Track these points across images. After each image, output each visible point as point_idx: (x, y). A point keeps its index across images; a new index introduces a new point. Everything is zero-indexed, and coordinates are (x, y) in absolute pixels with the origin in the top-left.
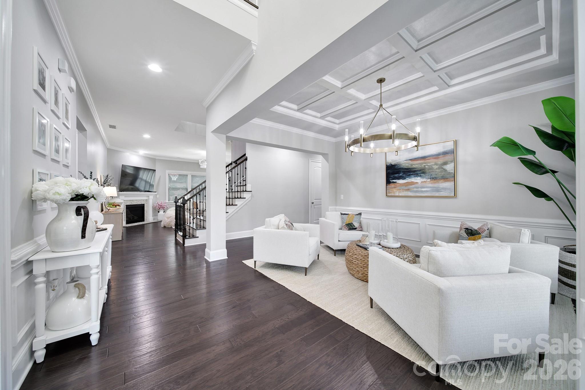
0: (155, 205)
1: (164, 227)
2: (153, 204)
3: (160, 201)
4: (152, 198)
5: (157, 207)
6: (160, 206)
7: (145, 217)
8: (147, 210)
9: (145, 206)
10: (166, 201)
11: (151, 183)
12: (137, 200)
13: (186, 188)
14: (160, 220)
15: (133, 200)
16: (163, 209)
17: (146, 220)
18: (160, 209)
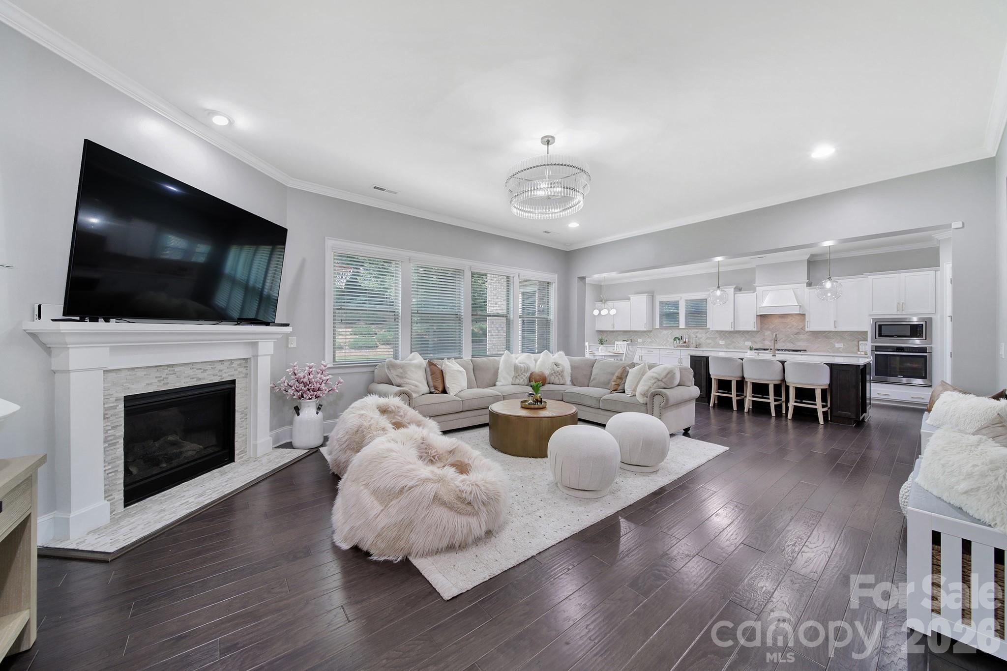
0: (284, 381)
1: (356, 549)
2: (274, 377)
3: (304, 364)
4: (272, 352)
5: (291, 392)
6: (305, 385)
7: (239, 438)
8: (247, 408)
9: (236, 389)
10: (325, 364)
11: (265, 293)
12: (193, 363)
13: (394, 312)
14: (304, 445)
15: (172, 366)
16: (317, 397)
17: (242, 452)
18: (304, 396)
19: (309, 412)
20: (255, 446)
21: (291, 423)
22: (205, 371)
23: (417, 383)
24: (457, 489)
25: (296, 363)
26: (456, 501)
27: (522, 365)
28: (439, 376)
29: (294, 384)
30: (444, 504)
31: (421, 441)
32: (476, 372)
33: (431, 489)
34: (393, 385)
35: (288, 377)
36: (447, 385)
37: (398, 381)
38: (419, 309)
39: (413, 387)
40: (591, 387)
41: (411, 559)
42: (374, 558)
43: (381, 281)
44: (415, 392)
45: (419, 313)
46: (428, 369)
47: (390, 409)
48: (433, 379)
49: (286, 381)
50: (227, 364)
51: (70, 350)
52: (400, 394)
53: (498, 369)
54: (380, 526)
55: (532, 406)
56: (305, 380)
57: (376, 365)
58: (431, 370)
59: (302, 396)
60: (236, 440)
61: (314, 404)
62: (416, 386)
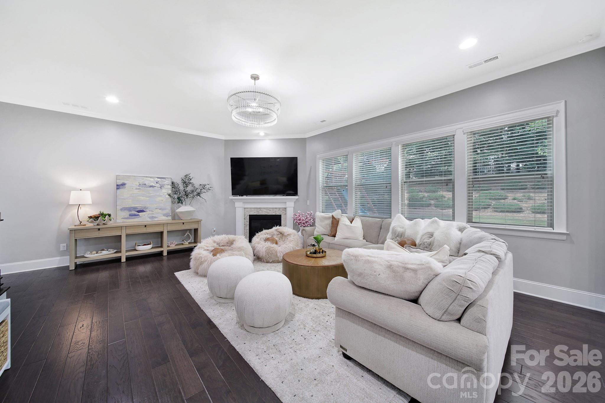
8: (286, 225)
22: (270, 210)
28: (335, 225)
36: (337, 233)
40: (379, 244)
48: (332, 226)
50: (277, 209)
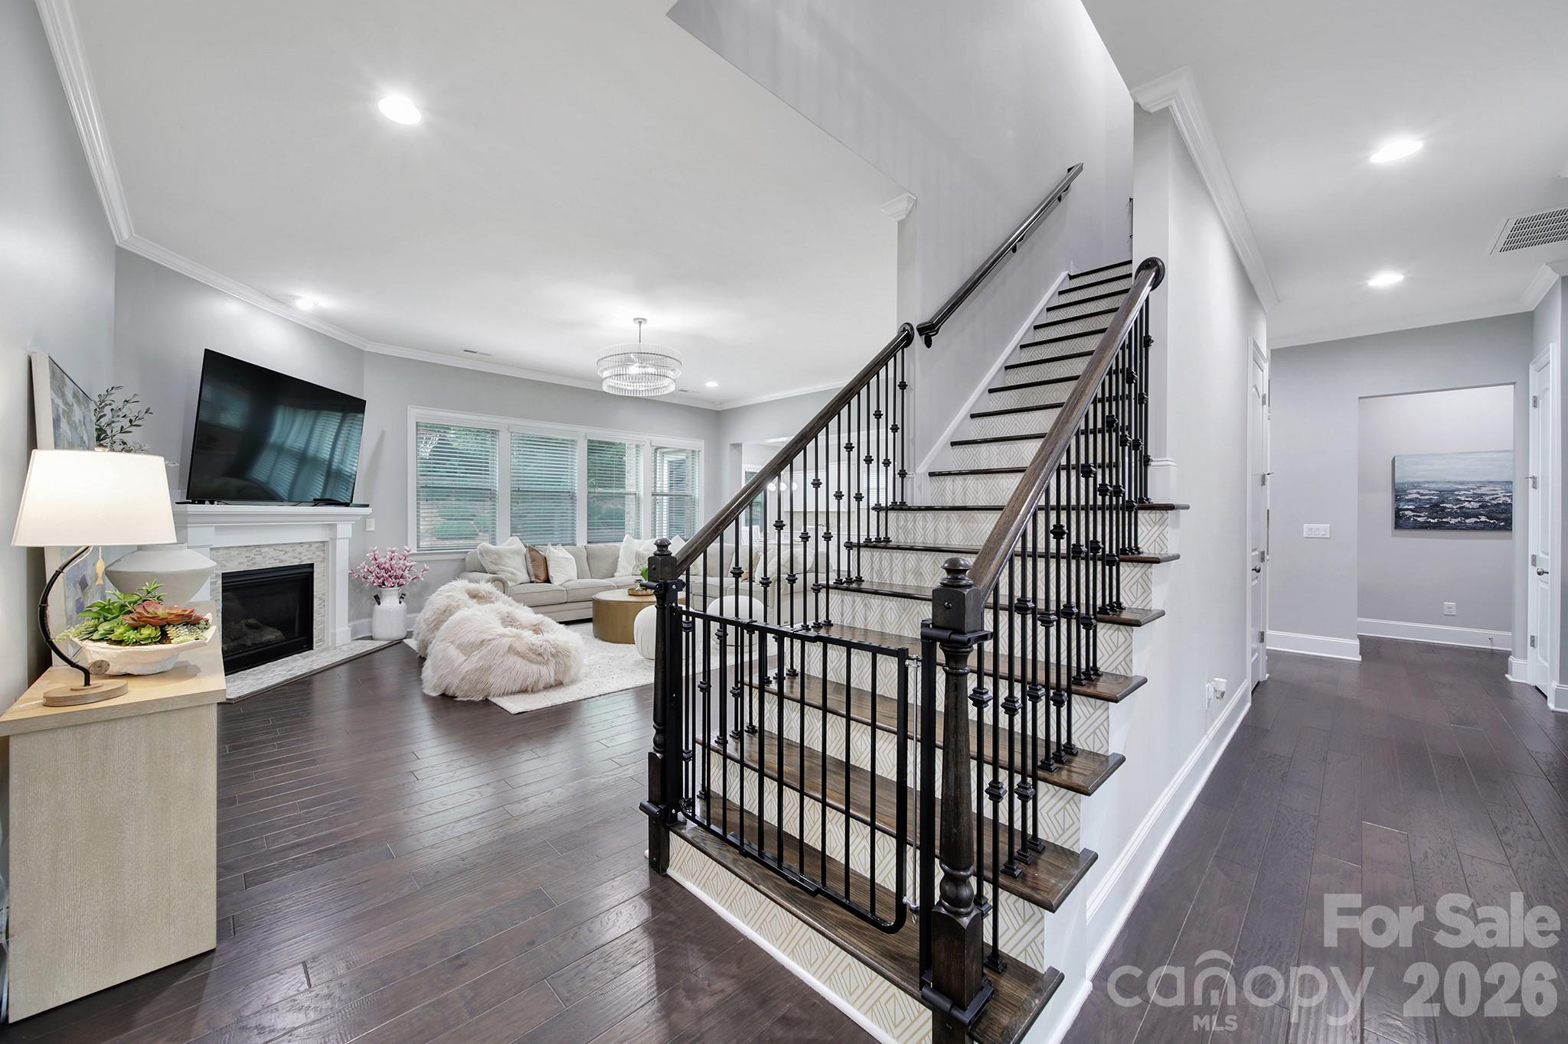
0: (363, 567)
1: (444, 695)
2: (352, 564)
3: (384, 550)
4: (350, 536)
5: (371, 577)
6: (387, 571)
7: (318, 625)
8: (324, 594)
9: (315, 573)
10: (408, 549)
11: (334, 467)
12: (276, 545)
13: (490, 490)
14: (385, 637)
15: (259, 546)
16: (400, 585)
17: (321, 640)
18: (386, 583)
19: (391, 601)
20: (334, 635)
21: (371, 615)
22: (286, 553)
23: (514, 571)
24: (529, 643)
25: (376, 548)
26: (527, 652)
27: (646, 553)
28: (542, 563)
29: (375, 570)
30: (518, 654)
31: (507, 615)
32: (590, 561)
33: (506, 641)
34: (486, 573)
35: (368, 563)
36: (551, 574)
37: (493, 568)
38: (520, 486)
39: (509, 575)
41: (489, 698)
42: (458, 699)
43: (482, 440)
44: (511, 580)
45: (521, 491)
46: (528, 556)
47: (480, 595)
48: (533, 566)
49: (366, 566)
50: (306, 546)
51: (189, 529)
52: (494, 580)
53: (618, 558)
54: (464, 671)
55: (640, 593)
56: (387, 566)
57: (467, 552)
58: (531, 557)
59: (384, 584)
60: (314, 627)
61: (397, 593)
62: (512, 574)
